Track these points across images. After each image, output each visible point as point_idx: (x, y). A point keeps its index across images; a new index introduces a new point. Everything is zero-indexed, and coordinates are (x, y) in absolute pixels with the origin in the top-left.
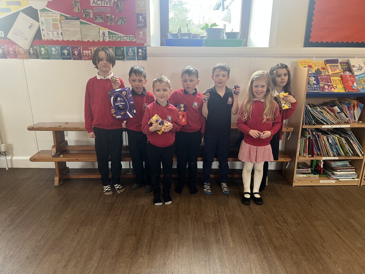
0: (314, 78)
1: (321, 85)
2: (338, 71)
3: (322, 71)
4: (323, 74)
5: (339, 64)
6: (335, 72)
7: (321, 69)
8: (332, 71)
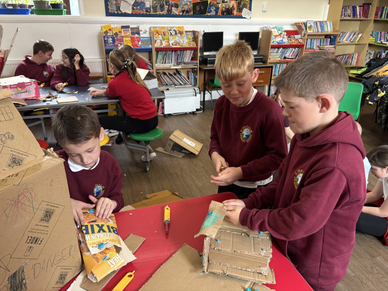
0: (111, 39)
1: (116, 44)
2: (128, 34)
3: (119, 33)
4: (119, 36)
5: (130, 29)
6: (127, 35)
7: (118, 33)
8: (124, 34)
